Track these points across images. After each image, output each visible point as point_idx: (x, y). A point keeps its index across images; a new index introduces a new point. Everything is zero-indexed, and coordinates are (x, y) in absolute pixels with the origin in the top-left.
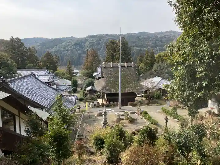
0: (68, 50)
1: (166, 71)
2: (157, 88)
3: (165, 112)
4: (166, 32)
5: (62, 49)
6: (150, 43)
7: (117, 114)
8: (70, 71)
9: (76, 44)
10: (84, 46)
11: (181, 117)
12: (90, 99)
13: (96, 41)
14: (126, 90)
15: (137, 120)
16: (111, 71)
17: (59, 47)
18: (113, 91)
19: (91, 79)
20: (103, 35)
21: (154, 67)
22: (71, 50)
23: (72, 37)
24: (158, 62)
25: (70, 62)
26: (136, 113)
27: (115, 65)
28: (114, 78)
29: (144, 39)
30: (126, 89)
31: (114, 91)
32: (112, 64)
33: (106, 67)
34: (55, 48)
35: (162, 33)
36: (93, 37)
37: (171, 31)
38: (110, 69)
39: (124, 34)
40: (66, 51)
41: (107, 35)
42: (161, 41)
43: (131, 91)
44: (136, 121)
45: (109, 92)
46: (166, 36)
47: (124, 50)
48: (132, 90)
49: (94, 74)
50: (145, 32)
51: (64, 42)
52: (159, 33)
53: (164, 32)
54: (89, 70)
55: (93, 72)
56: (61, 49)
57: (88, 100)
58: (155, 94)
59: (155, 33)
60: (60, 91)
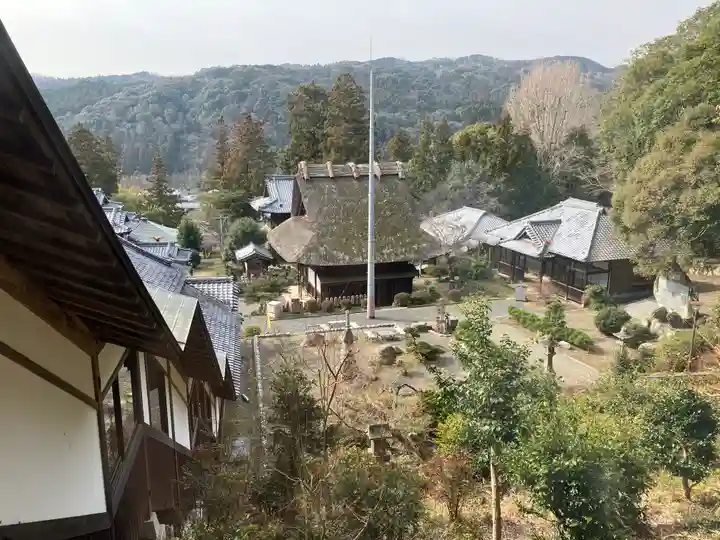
0: (133, 120)
1: (491, 187)
2: (474, 243)
3: (524, 322)
4: (461, 60)
5: (112, 116)
6: (413, 95)
7: (373, 336)
8: (160, 194)
9: (161, 100)
10: (191, 106)
11: (580, 333)
12: (267, 291)
13: (233, 88)
14: (383, 254)
15: (443, 352)
16: (330, 190)
17: (102, 110)
18: (343, 259)
19: (249, 220)
20: (257, 66)
21: (450, 176)
22: (147, 120)
23: (144, 74)
24: (463, 159)
25: (160, 161)
26: (430, 328)
27: (343, 170)
28: (341, 216)
29: (394, 81)
30: (385, 251)
31: (347, 258)
32: (333, 168)
33: (311, 179)
34: (84, 112)
35: (448, 63)
36: (220, 73)
37: (475, 58)
38: (327, 186)
39: (323, 64)
40: (129, 122)
41: (270, 68)
42: (448, 90)
43: (401, 258)
44: (441, 356)
45: (331, 264)
46: (462, 71)
47: (354, 120)
48: (402, 253)
49: (257, 204)
50: (393, 59)
51: (119, 92)
52: (436, 64)
53: (454, 60)
54: (234, 191)
55: (251, 197)
56: (109, 117)
57: (260, 294)
58: (473, 264)
59: (427, 62)
60: (177, 265)
